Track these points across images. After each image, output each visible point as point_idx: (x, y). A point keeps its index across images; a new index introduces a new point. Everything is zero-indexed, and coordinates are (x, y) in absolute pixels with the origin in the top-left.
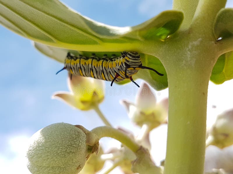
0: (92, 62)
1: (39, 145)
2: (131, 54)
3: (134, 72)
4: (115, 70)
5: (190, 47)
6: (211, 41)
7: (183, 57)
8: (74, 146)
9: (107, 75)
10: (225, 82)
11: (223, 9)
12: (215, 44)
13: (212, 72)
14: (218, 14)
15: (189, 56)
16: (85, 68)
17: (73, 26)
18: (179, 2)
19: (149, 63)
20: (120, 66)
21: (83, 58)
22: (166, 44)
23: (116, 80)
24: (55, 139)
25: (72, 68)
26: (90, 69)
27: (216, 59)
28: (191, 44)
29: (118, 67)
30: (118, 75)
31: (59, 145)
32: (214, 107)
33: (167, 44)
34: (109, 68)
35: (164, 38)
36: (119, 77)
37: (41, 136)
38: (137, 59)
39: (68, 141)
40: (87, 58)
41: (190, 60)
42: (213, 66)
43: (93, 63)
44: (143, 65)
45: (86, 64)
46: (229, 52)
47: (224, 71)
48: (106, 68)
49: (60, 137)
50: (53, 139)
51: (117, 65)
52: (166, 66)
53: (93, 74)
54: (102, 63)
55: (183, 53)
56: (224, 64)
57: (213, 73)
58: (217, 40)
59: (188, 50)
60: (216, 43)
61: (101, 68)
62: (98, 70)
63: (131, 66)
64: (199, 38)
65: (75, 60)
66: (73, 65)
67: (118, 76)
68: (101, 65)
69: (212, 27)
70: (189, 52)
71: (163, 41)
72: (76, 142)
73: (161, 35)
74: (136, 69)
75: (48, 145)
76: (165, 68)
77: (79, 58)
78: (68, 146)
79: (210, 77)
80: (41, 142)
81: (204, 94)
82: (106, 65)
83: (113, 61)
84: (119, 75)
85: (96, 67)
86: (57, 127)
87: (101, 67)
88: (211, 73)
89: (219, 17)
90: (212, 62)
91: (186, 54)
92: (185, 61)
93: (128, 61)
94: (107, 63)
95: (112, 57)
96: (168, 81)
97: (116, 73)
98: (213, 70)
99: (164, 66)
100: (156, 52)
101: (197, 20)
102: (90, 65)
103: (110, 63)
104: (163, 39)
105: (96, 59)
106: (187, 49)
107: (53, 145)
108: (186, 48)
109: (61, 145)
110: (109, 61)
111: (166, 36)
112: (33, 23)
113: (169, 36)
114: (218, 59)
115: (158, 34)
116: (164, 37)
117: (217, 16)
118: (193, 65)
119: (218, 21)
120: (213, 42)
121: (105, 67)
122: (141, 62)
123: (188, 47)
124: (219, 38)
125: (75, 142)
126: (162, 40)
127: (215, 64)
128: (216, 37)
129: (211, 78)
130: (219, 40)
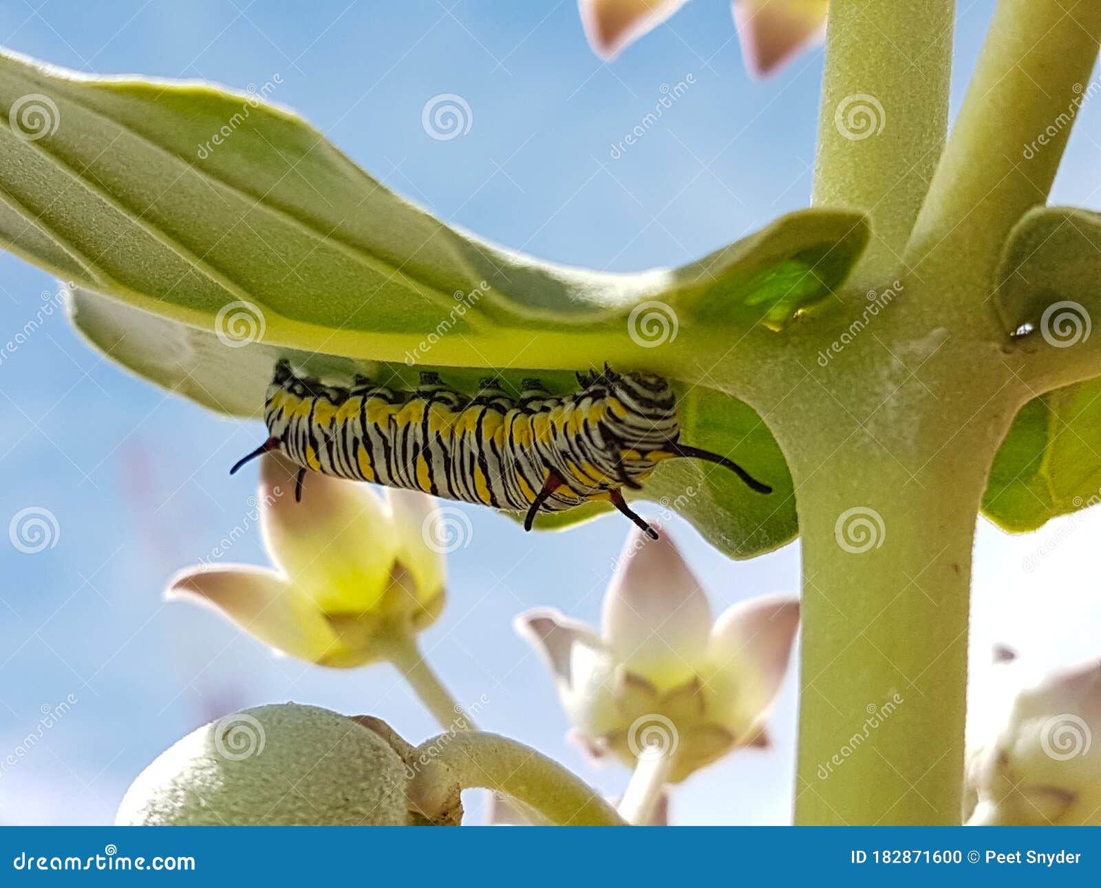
0: (426, 414)
1: (198, 804)
2: (635, 386)
3: (638, 469)
4: (547, 455)
5: (896, 362)
6: (988, 339)
7: (867, 405)
8: (361, 809)
9: (503, 477)
10: (1049, 522)
11: (1036, 211)
12: (1001, 354)
13: (992, 473)
14: (1015, 230)
15: (893, 403)
16: (391, 444)
17: (368, 251)
18: (846, 159)
19: (704, 425)
20: (573, 439)
21: (379, 395)
22: (789, 346)
23: (546, 507)
24: (273, 776)
25: (320, 438)
26: (416, 445)
27: (1009, 417)
28: (899, 348)
29: (561, 444)
30: (557, 478)
31: (294, 803)
32: (1006, 655)
33: (795, 346)
34: (517, 445)
35: (777, 318)
36: (563, 491)
37: (205, 762)
38: (659, 411)
39: (333, 787)
40: (399, 398)
41: (897, 421)
42: (996, 448)
43: (430, 419)
44: (681, 442)
45: (395, 421)
46: (1063, 389)
47: (1044, 470)
48: (498, 448)
49: (294, 766)
50: (265, 776)
51: (560, 431)
52: (790, 444)
53: (431, 475)
54: (479, 423)
55: (865, 388)
56: (1046, 439)
57: (995, 481)
58: (1012, 334)
59: (890, 377)
60: (1010, 348)
61: (472, 446)
62: (455, 453)
63: (627, 444)
64: (936, 326)
65: (337, 403)
66: (326, 428)
67: (557, 486)
68: (472, 430)
69: (992, 282)
70: (890, 386)
71: (777, 330)
72: (367, 794)
73: (767, 304)
74: (648, 457)
75: (242, 803)
76: (785, 452)
77: (357, 393)
78: (331, 808)
79: (981, 496)
80: (209, 788)
81: (956, 568)
82: (500, 429)
83: (531, 412)
84: (565, 482)
85: (445, 441)
86: (275, 720)
87: (474, 439)
88: (986, 478)
89: (1021, 241)
90: (991, 428)
91: (877, 394)
92: (876, 422)
93: (617, 420)
94: (503, 422)
95: (526, 395)
96: (799, 509)
97: (546, 472)
98: (993, 468)
99: (778, 441)
100: (746, 379)
101: (925, 248)
102: (416, 432)
103: (515, 422)
104: (775, 323)
105: (447, 402)
106: (886, 373)
107: (264, 801)
108: (877, 365)
109: (299, 804)
110: (512, 413)
111: (787, 310)
112: (164, 230)
113: (800, 312)
114: (1019, 417)
115: (753, 300)
116: (777, 312)
117: (1011, 238)
118: (909, 442)
119: (1016, 257)
120: (995, 345)
121: (492, 442)
122: (675, 425)
123: (888, 364)
124: (1019, 326)
125: (363, 790)
126: (772, 328)
127: (1001, 438)
128: (1008, 324)
129: (985, 501)
130: (1021, 336)
